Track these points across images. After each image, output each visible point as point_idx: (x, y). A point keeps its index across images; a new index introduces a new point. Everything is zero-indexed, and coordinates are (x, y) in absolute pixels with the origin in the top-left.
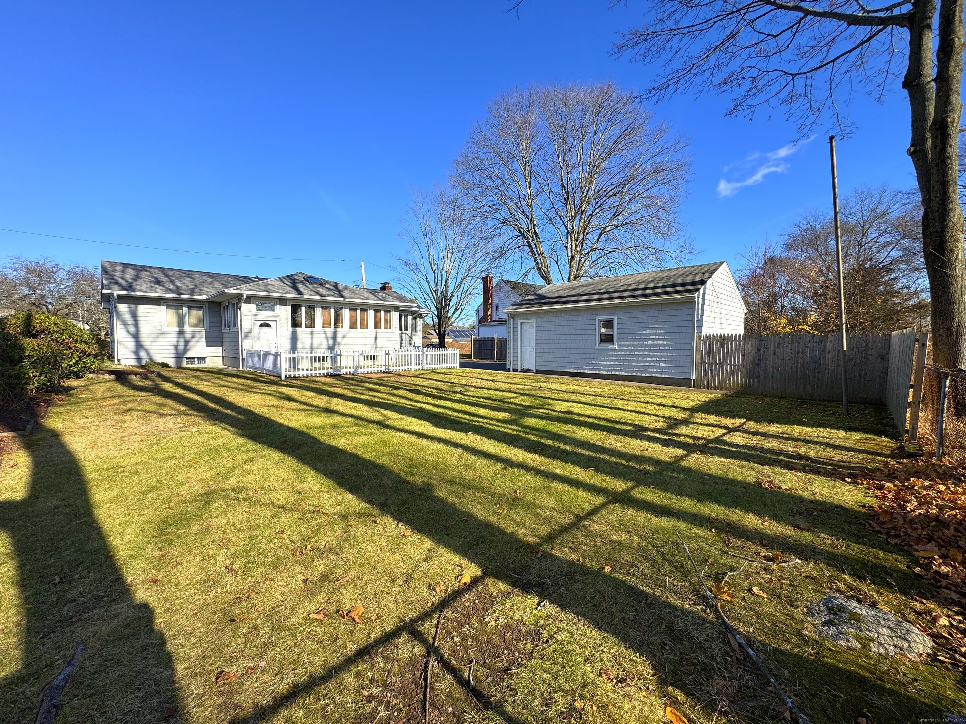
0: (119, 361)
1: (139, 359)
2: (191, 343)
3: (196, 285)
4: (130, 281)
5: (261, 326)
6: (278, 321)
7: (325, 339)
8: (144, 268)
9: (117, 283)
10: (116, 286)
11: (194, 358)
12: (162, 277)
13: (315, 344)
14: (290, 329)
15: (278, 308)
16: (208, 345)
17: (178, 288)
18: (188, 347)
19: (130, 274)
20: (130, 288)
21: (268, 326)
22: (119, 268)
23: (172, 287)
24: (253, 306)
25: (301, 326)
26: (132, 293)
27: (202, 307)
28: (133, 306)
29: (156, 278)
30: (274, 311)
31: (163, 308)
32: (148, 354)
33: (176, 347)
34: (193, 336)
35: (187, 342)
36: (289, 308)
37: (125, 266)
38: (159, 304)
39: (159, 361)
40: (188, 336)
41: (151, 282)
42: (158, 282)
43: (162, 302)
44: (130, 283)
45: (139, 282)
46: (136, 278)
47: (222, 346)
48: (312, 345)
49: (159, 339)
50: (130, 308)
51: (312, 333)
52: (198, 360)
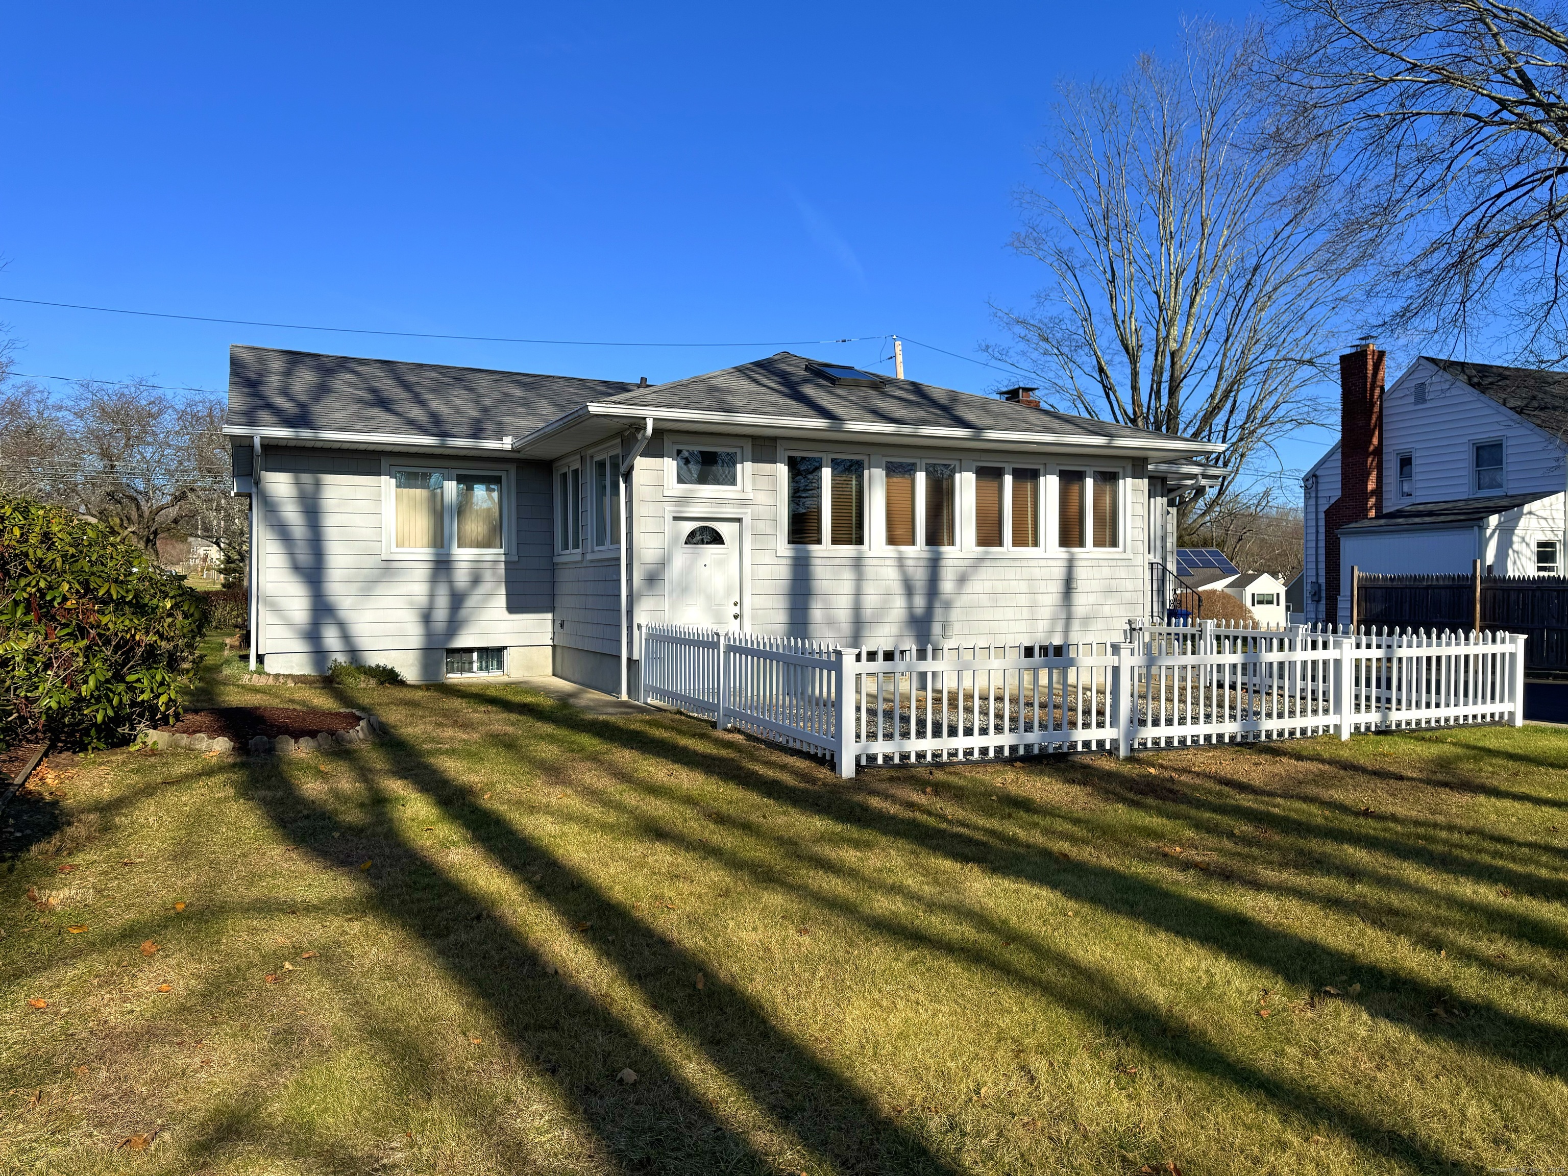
0: (260, 659)
1: (319, 654)
2: (471, 602)
3: (485, 410)
4: (303, 398)
5: (693, 538)
6: (747, 521)
7: (897, 587)
8: (343, 363)
9: (269, 406)
10: (264, 415)
11: (470, 650)
12: (388, 386)
13: (870, 601)
14: (783, 547)
15: (745, 470)
16: (513, 607)
17: (436, 418)
18: (463, 613)
19: (305, 379)
20: (301, 419)
21: (717, 539)
22: (277, 365)
23: (416, 413)
24: (669, 465)
25: (819, 542)
26: (306, 433)
27: (497, 480)
28: (306, 478)
29: (374, 391)
30: (733, 482)
31: (387, 484)
32: (346, 637)
33: (426, 618)
34: (476, 580)
35: (457, 600)
36: (782, 470)
37: (294, 358)
38: (376, 472)
39: (374, 660)
40: (461, 577)
41: (360, 401)
42: (383, 403)
43: (385, 463)
44: (302, 406)
45: (330, 401)
46: (322, 390)
47: (551, 609)
48: (857, 609)
49: (380, 589)
50: (297, 483)
51: (858, 564)
52: (480, 658)
